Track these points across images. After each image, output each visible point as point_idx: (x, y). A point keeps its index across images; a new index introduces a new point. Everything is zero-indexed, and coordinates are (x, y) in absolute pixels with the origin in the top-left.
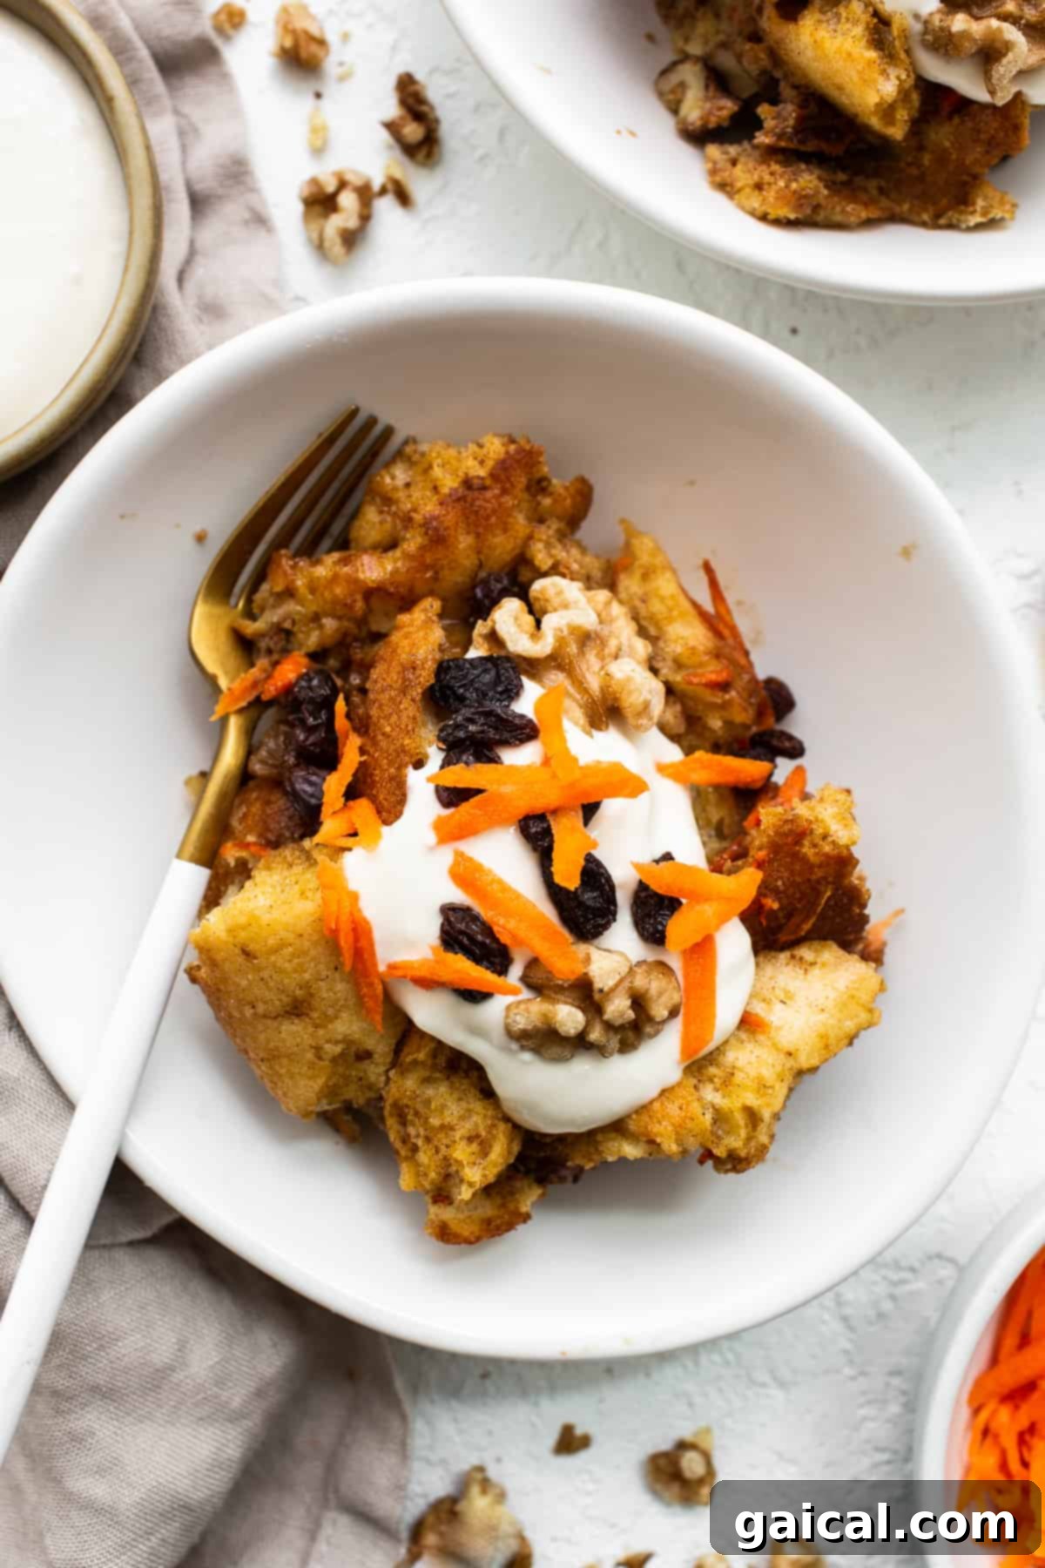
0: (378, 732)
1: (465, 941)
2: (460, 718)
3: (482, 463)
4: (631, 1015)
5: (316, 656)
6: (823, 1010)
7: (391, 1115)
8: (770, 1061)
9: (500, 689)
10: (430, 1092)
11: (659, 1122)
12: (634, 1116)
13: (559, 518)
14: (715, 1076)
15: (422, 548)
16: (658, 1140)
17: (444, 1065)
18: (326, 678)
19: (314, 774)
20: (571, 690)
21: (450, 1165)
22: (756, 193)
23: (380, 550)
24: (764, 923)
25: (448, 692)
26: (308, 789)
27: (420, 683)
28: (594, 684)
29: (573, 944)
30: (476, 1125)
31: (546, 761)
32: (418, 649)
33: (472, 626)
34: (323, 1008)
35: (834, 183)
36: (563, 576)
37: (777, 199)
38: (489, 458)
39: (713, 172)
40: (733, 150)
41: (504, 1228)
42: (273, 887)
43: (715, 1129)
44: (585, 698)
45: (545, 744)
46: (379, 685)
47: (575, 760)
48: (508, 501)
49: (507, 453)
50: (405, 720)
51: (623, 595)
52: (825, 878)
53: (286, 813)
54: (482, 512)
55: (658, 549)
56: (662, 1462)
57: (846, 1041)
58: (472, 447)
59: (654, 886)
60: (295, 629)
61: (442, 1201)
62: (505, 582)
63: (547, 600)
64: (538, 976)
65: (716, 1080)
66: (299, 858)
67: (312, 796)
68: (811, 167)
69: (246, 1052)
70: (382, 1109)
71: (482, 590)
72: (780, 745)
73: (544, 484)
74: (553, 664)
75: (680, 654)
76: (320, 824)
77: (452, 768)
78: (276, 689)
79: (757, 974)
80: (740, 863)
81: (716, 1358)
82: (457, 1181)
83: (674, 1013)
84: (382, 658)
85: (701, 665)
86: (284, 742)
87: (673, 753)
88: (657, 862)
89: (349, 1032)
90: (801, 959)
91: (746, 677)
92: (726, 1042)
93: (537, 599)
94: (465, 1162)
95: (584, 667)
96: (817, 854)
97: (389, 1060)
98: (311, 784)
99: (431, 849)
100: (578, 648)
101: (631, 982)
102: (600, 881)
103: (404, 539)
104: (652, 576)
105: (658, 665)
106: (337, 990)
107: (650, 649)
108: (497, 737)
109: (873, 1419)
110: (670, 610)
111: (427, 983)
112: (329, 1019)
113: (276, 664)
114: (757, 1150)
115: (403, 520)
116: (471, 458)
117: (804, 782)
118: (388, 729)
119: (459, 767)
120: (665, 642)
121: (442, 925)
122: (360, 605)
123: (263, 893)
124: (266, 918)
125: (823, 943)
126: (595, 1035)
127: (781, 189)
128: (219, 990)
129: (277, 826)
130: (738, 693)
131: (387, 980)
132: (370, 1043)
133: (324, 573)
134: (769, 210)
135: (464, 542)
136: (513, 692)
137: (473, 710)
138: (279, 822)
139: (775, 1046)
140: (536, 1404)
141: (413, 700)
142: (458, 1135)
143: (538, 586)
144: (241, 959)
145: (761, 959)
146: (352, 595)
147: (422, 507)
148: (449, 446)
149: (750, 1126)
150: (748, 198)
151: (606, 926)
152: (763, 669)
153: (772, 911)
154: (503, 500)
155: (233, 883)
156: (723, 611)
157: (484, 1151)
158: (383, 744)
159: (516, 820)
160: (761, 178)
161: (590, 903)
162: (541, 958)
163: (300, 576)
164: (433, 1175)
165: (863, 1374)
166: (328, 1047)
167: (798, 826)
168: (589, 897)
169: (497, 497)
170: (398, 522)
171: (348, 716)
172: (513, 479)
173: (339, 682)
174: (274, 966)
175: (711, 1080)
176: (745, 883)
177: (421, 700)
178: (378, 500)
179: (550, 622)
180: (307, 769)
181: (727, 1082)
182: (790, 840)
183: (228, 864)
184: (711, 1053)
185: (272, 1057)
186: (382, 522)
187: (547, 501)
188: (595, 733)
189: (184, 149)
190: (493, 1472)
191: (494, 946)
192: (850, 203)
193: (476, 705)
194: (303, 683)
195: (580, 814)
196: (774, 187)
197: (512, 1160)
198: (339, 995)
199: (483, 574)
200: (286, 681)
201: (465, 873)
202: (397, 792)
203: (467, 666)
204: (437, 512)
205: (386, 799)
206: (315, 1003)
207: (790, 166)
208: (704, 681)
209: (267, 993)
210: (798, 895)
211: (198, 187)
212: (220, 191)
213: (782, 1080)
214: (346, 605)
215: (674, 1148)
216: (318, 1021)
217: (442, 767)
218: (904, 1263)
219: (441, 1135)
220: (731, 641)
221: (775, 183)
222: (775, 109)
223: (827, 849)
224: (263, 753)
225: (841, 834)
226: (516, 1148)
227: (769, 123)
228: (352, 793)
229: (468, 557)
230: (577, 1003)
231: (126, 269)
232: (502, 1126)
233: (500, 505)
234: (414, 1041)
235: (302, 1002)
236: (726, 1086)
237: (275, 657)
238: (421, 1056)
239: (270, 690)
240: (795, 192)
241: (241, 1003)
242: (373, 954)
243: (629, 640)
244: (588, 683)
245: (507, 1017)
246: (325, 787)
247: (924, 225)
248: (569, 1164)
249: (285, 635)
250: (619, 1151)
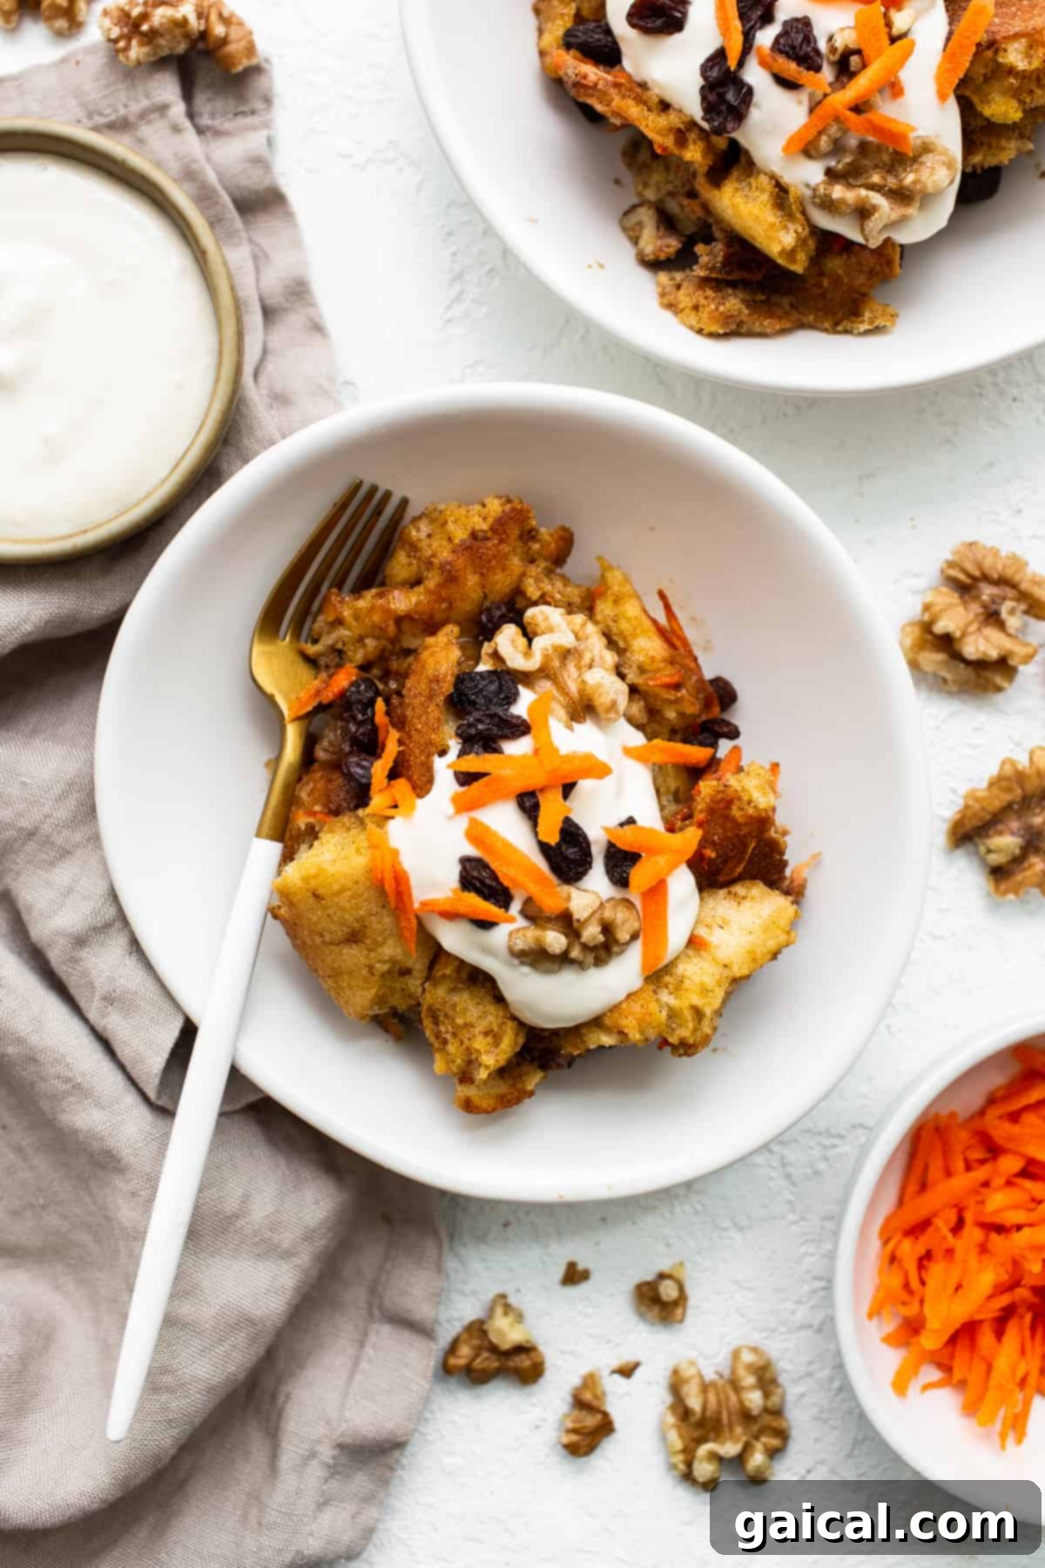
0: (412, 729)
1: (478, 884)
2: (471, 719)
3: (485, 519)
4: (601, 938)
5: (364, 667)
6: (751, 933)
7: (426, 1016)
8: (711, 971)
9: (502, 696)
10: (455, 998)
11: (626, 1017)
12: (609, 1014)
13: (546, 559)
14: (669, 983)
15: (439, 586)
16: (626, 1031)
17: (465, 977)
18: (370, 684)
19: (365, 760)
20: (555, 692)
21: (471, 1054)
22: (694, 313)
23: (408, 586)
24: (706, 867)
25: (464, 698)
26: (359, 771)
27: (442, 693)
28: (573, 688)
29: (558, 885)
30: (491, 1023)
31: (536, 752)
32: (441, 666)
33: (480, 645)
34: (374, 936)
35: (754, 301)
36: (549, 604)
37: (709, 318)
38: (490, 516)
39: (663, 295)
40: (679, 276)
41: (513, 1101)
42: (335, 845)
43: (669, 1023)
44: (567, 699)
45: (536, 739)
46: (412, 692)
47: (556, 750)
48: (505, 548)
49: (503, 511)
50: (432, 720)
51: (599, 617)
52: (750, 833)
53: (344, 788)
54: (484, 557)
55: (627, 579)
56: (645, 1289)
57: (769, 956)
58: (478, 507)
59: (620, 845)
60: (345, 649)
61: (466, 1082)
62: (504, 609)
63: (536, 625)
64: (531, 911)
65: (670, 986)
66: (355, 823)
67: (363, 777)
68: (736, 292)
69: (316, 970)
70: (419, 1013)
71: (487, 617)
72: (720, 730)
73: (534, 533)
74: (542, 675)
75: (642, 662)
76: (370, 799)
77: (466, 757)
78: (333, 694)
79: (701, 906)
80: (687, 822)
81: (687, 1208)
82: (477, 1066)
83: (634, 937)
84: (414, 671)
85: (659, 670)
86: (341, 735)
87: (637, 739)
88: (622, 825)
89: (394, 954)
90: (736, 894)
91: (694, 678)
92: (677, 958)
93: (529, 623)
94: (482, 1051)
95: (565, 675)
96: (743, 816)
97: (424, 975)
98: (363, 767)
99: (450, 818)
100: (560, 663)
101: (602, 914)
102: (579, 840)
103: (427, 578)
104: (621, 602)
105: (625, 671)
106: (383, 922)
107: (616, 658)
108: (500, 733)
109: (812, 1255)
110: (635, 629)
111: (450, 915)
112: (377, 945)
113: (330, 676)
114: (702, 1038)
115: (426, 564)
116: (476, 516)
117: (739, 759)
118: (419, 726)
119: (471, 757)
120: (632, 653)
121: (461, 872)
122: (392, 629)
123: (328, 850)
124: (331, 869)
125: (753, 882)
126: (575, 953)
127: (712, 311)
128: (295, 924)
129: (337, 799)
130: (687, 690)
131: (420, 914)
132: (410, 963)
133: (364, 605)
134: (704, 327)
135: (472, 580)
136: (512, 698)
137: (481, 713)
138: (338, 796)
139: (715, 961)
140: (547, 1246)
141: (438, 705)
142: (477, 1030)
143: (531, 613)
144: (312, 900)
145: (705, 895)
146: (385, 621)
147: (439, 554)
148: (460, 506)
149: (697, 1020)
150: (688, 316)
151: (584, 873)
152: (709, 670)
153: (710, 859)
154: (501, 547)
155: (304, 842)
156: (675, 627)
157: (497, 1040)
158: (416, 736)
159: (514, 795)
160: (698, 301)
161: (572, 857)
162: (534, 897)
163: (346, 608)
164: (459, 1061)
165: (803, 1219)
166: (378, 965)
167: (727, 795)
168: (571, 852)
169: (496, 546)
170: (422, 565)
171: (388, 713)
172: (508, 531)
173: (381, 686)
174: (337, 905)
175: (667, 987)
176: (690, 837)
177: (444, 704)
178: (407, 547)
179: (540, 643)
180: (359, 756)
181: (678, 988)
182: (722, 805)
183: (299, 829)
184: (667, 966)
185: (336, 974)
186: (410, 564)
187: (536, 546)
188: (576, 726)
189: (257, 270)
190: (512, 1300)
191: (499, 887)
192: (766, 318)
193: (484, 708)
194: (353, 689)
195: (560, 790)
196: (707, 309)
197: (518, 1049)
198: (386, 926)
199: (487, 604)
200: (341, 688)
201: (477, 834)
202: (426, 774)
203: (478, 678)
204: (450, 559)
205: (419, 779)
206: (368, 932)
207: (720, 291)
208: (659, 682)
209: (332, 926)
210: (730, 847)
211: (269, 302)
212: (287, 305)
213: (720, 986)
214: (381, 629)
215: (638, 1036)
216: (371, 946)
217: (459, 756)
218: (833, 1131)
219: (465, 1032)
220: (682, 650)
221: (708, 305)
222: (708, 247)
223: (751, 811)
224: (325, 743)
225: (762, 800)
226: (521, 1040)
227: (704, 259)
228: (393, 775)
229: (475, 591)
230: (561, 930)
231: (217, 380)
232: (510, 1025)
233: (499, 551)
234: (443, 960)
235: (358, 932)
236: (678, 990)
237: (332, 671)
238: (448, 971)
239: (328, 696)
240: (723, 313)
241: (311, 932)
242: (410, 896)
243: (600, 652)
244: (569, 688)
245: (510, 940)
246: (373, 770)
247: (826, 331)
248: (563, 1052)
249: (339, 653)
250: (598, 1040)
